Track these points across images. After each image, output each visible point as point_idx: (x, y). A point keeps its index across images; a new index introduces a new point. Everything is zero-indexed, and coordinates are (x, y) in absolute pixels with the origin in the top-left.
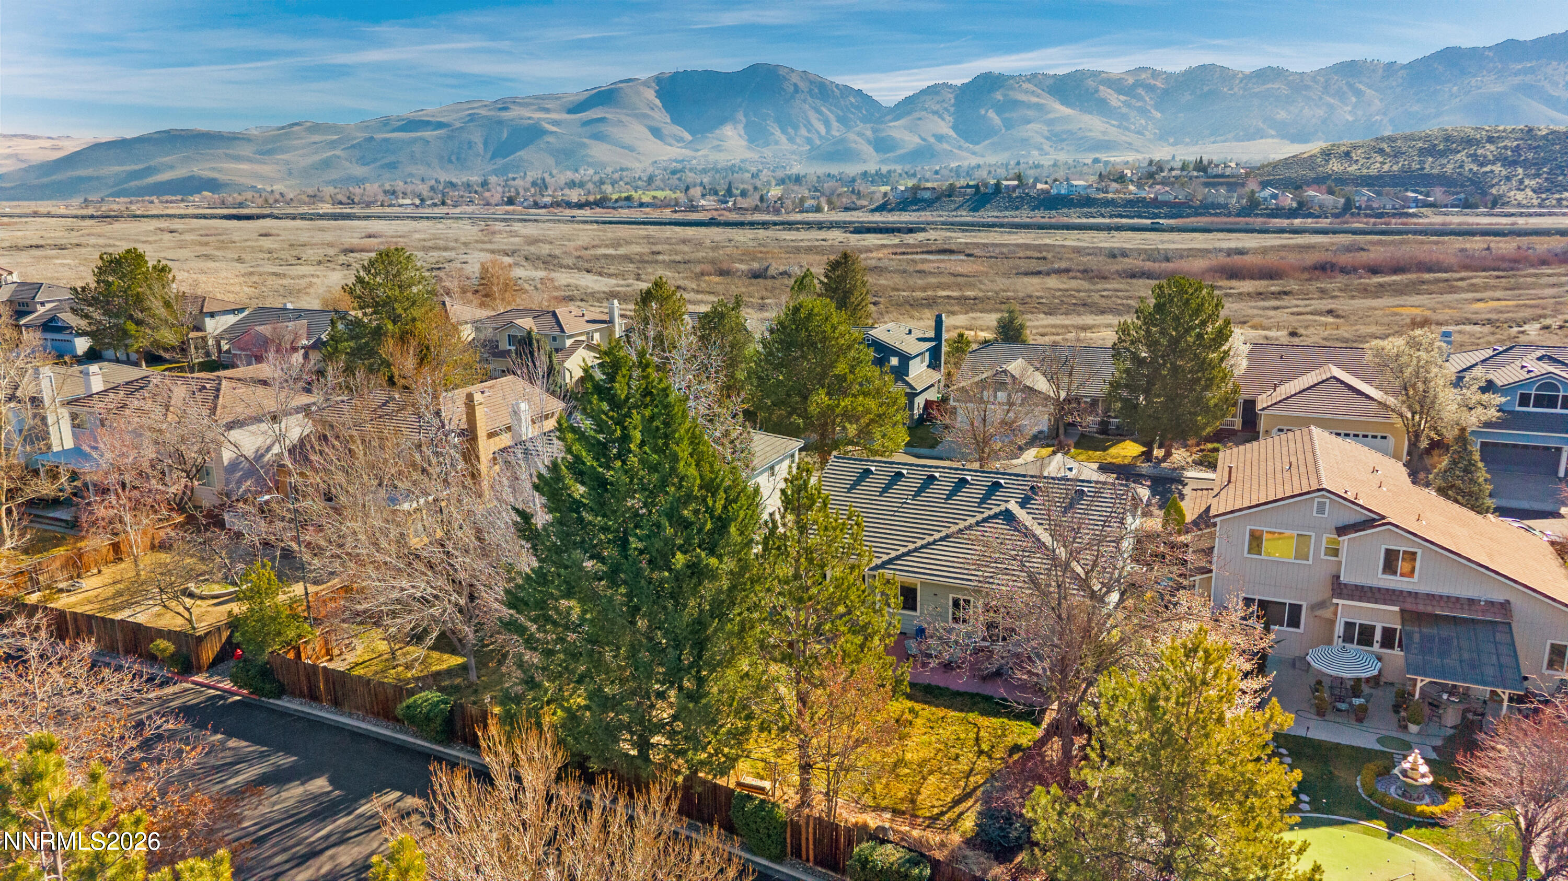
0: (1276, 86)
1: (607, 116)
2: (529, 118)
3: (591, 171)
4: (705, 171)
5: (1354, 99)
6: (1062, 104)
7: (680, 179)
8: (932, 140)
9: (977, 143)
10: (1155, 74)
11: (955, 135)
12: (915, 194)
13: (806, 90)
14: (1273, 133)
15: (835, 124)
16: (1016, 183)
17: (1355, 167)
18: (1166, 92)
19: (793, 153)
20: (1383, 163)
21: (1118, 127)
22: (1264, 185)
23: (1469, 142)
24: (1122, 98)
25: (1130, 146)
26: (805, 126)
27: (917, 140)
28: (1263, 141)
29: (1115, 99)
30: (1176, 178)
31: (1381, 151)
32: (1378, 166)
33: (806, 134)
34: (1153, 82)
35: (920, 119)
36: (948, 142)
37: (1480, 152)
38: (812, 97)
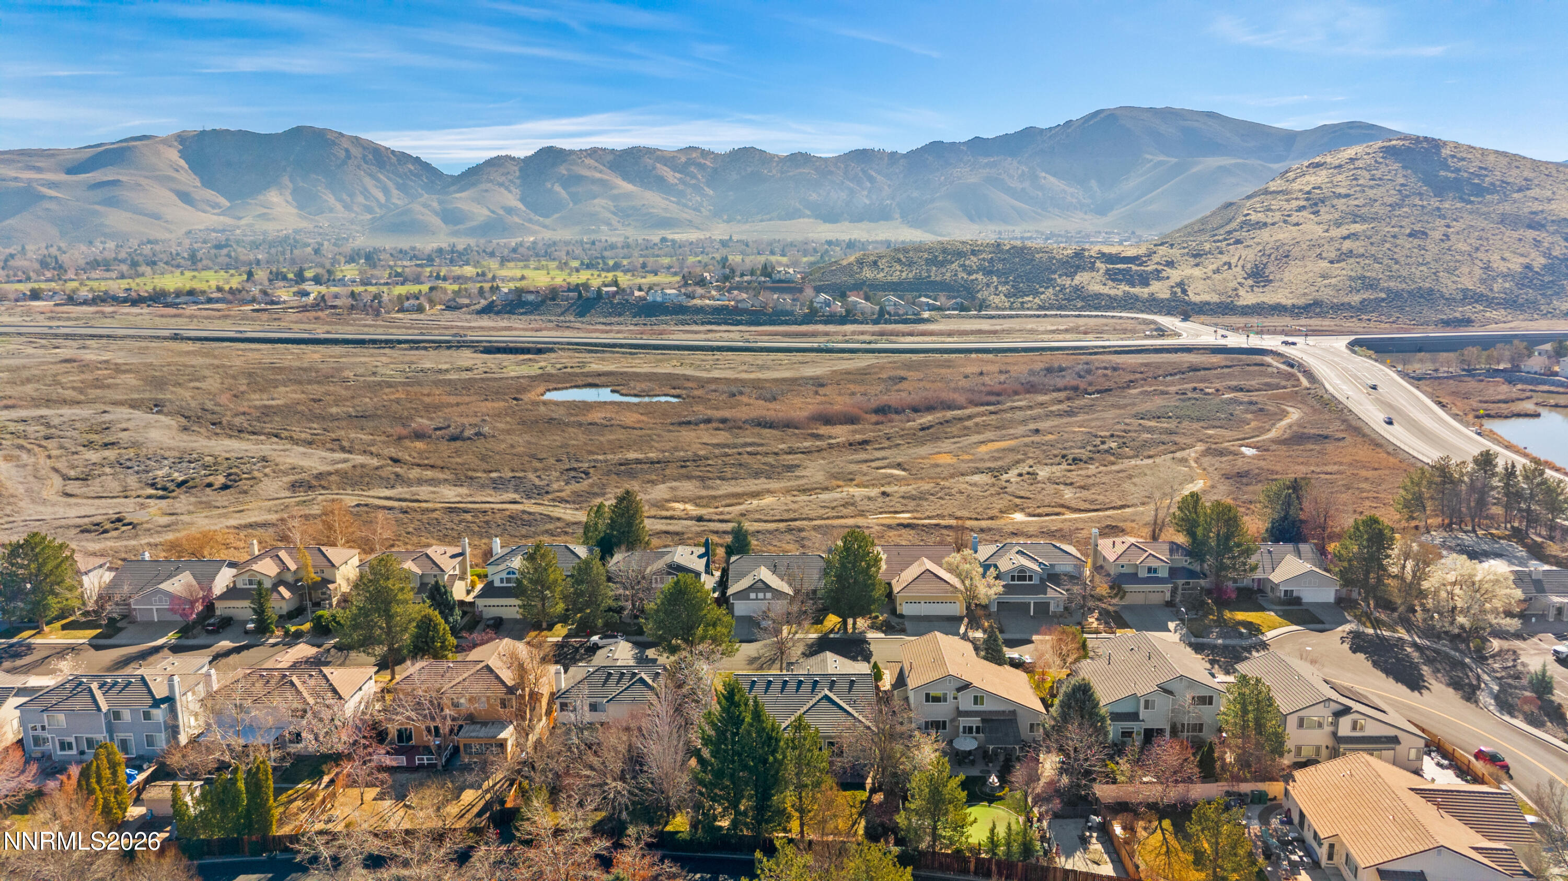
0: (806, 171)
1: (120, 178)
2: (16, 179)
3: (111, 245)
4: (255, 245)
5: (868, 184)
6: (624, 179)
7: (229, 256)
8: (501, 212)
9: (547, 216)
10: (705, 153)
11: (523, 208)
12: (520, 296)
13: (359, 156)
14: (808, 213)
15: (395, 192)
16: (614, 289)
17: (882, 274)
18: (715, 170)
19: (352, 222)
20: (901, 271)
21: (678, 203)
22: (818, 290)
23: (960, 254)
24: (678, 175)
25: (690, 224)
26: (361, 193)
27: (486, 212)
28: (801, 220)
29: (671, 177)
30: (749, 282)
31: (899, 261)
32: (899, 274)
33: (364, 202)
34: (703, 161)
35: (486, 191)
36: (517, 215)
37: (967, 263)
38: (366, 162)
